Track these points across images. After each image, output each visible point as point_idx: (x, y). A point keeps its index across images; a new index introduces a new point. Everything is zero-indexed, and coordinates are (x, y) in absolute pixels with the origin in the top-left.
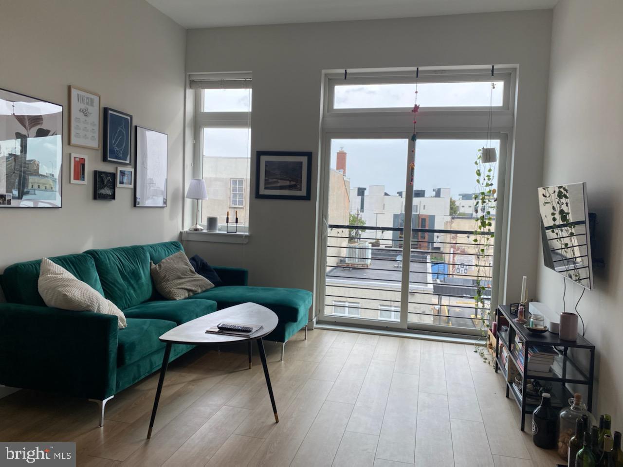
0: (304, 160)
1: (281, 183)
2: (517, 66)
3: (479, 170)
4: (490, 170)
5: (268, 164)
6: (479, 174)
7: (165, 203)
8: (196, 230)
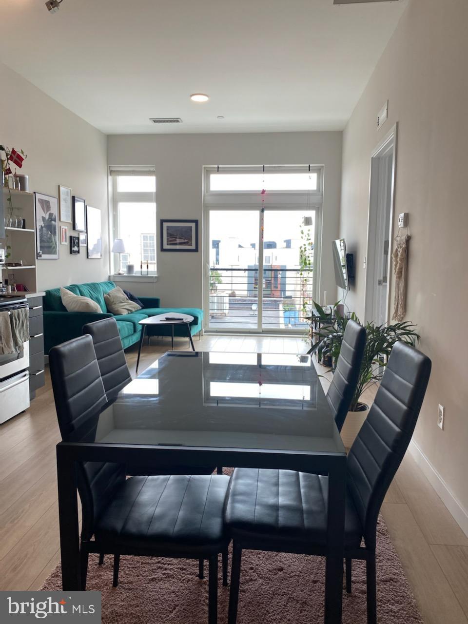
0: (193, 225)
1: (178, 241)
2: (324, 165)
3: (302, 231)
4: (309, 230)
5: (168, 228)
6: (302, 233)
7: (101, 255)
8: (120, 274)
